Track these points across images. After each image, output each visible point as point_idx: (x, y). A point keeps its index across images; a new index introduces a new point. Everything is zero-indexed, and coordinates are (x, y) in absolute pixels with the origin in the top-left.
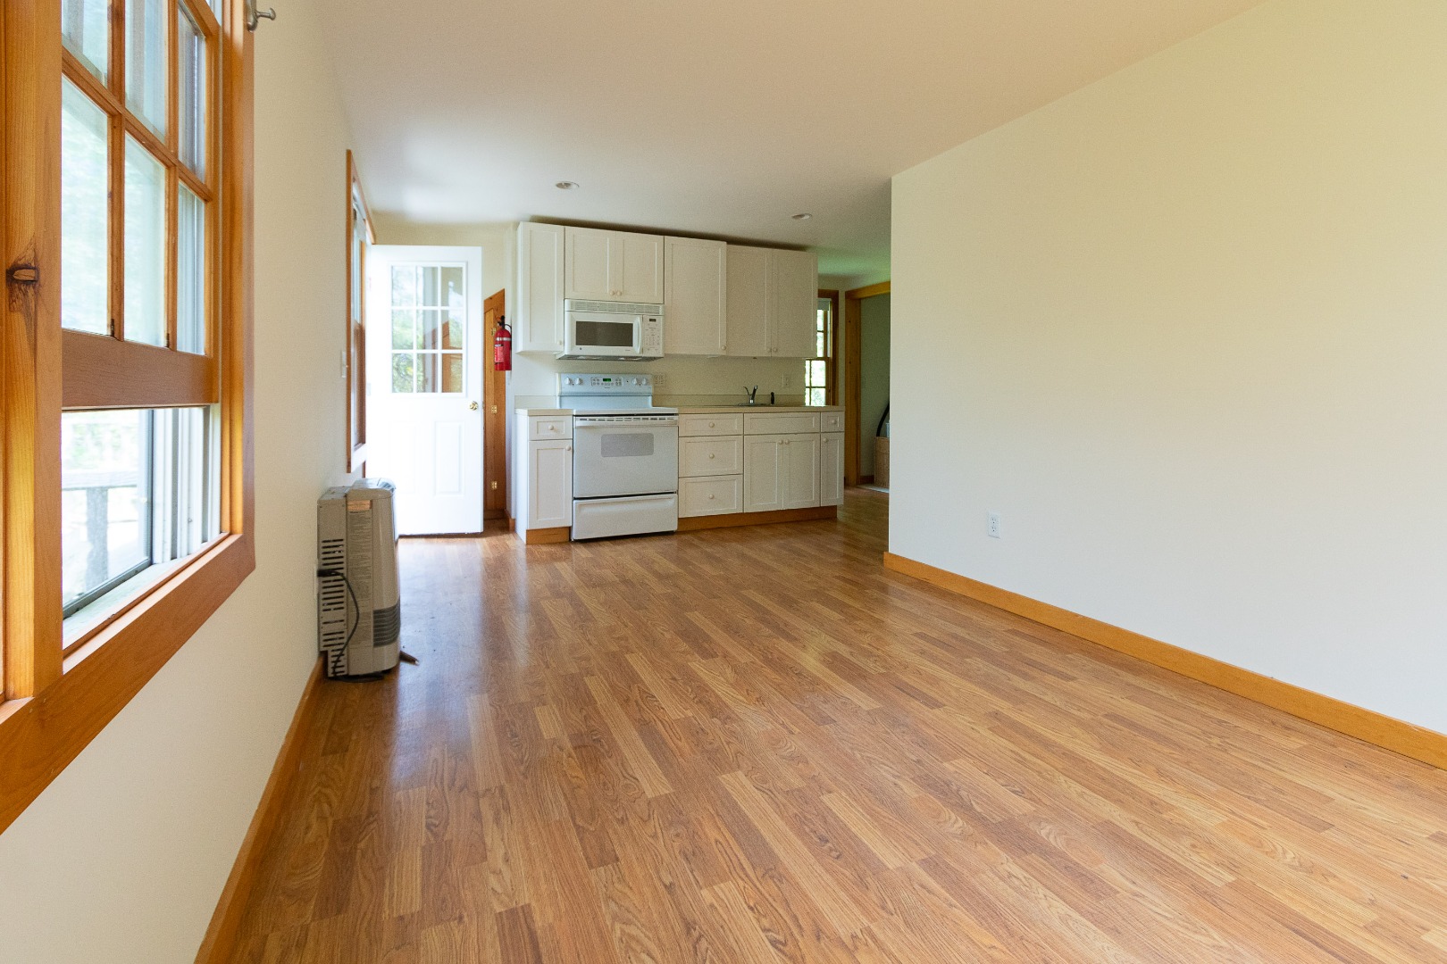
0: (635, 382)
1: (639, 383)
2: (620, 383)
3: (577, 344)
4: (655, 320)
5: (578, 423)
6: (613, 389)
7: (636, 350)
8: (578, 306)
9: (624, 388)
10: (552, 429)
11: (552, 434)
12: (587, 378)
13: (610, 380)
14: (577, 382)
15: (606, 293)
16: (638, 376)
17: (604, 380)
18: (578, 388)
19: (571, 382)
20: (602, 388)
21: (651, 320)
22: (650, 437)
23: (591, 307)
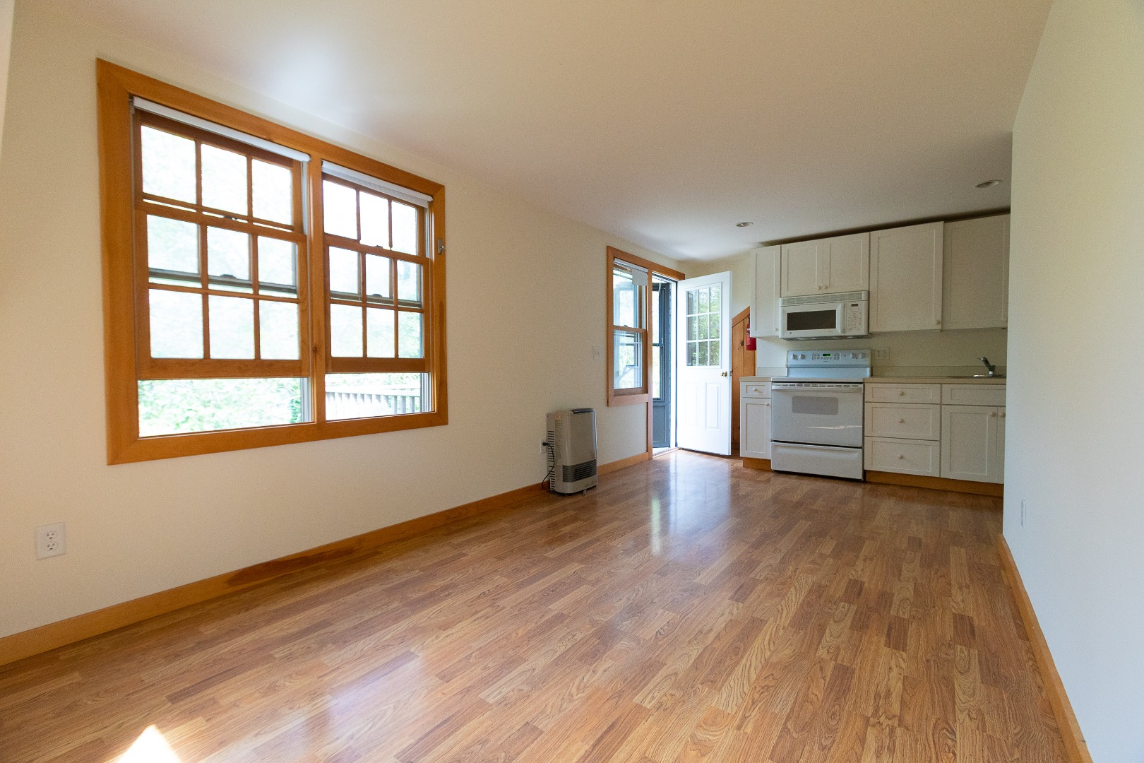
0: (851, 356)
1: (855, 356)
2: (838, 357)
3: (788, 329)
4: (857, 305)
5: (774, 387)
6: (831, 361)
7: (838, 331)
8: (788, 301)
9: (842, 361)
10: (756, 390)
11: (757, 394)
12: (809, 354)
13: (829, 355)
14: (800, 357)
15: (813, 289)
16: (853, 351)
17: (824, 355)
18: (800, 362)
19: (795, 357)
20: (821, 362)
21: (853, 305)
22: (835, 400)
23: (799, 300)
